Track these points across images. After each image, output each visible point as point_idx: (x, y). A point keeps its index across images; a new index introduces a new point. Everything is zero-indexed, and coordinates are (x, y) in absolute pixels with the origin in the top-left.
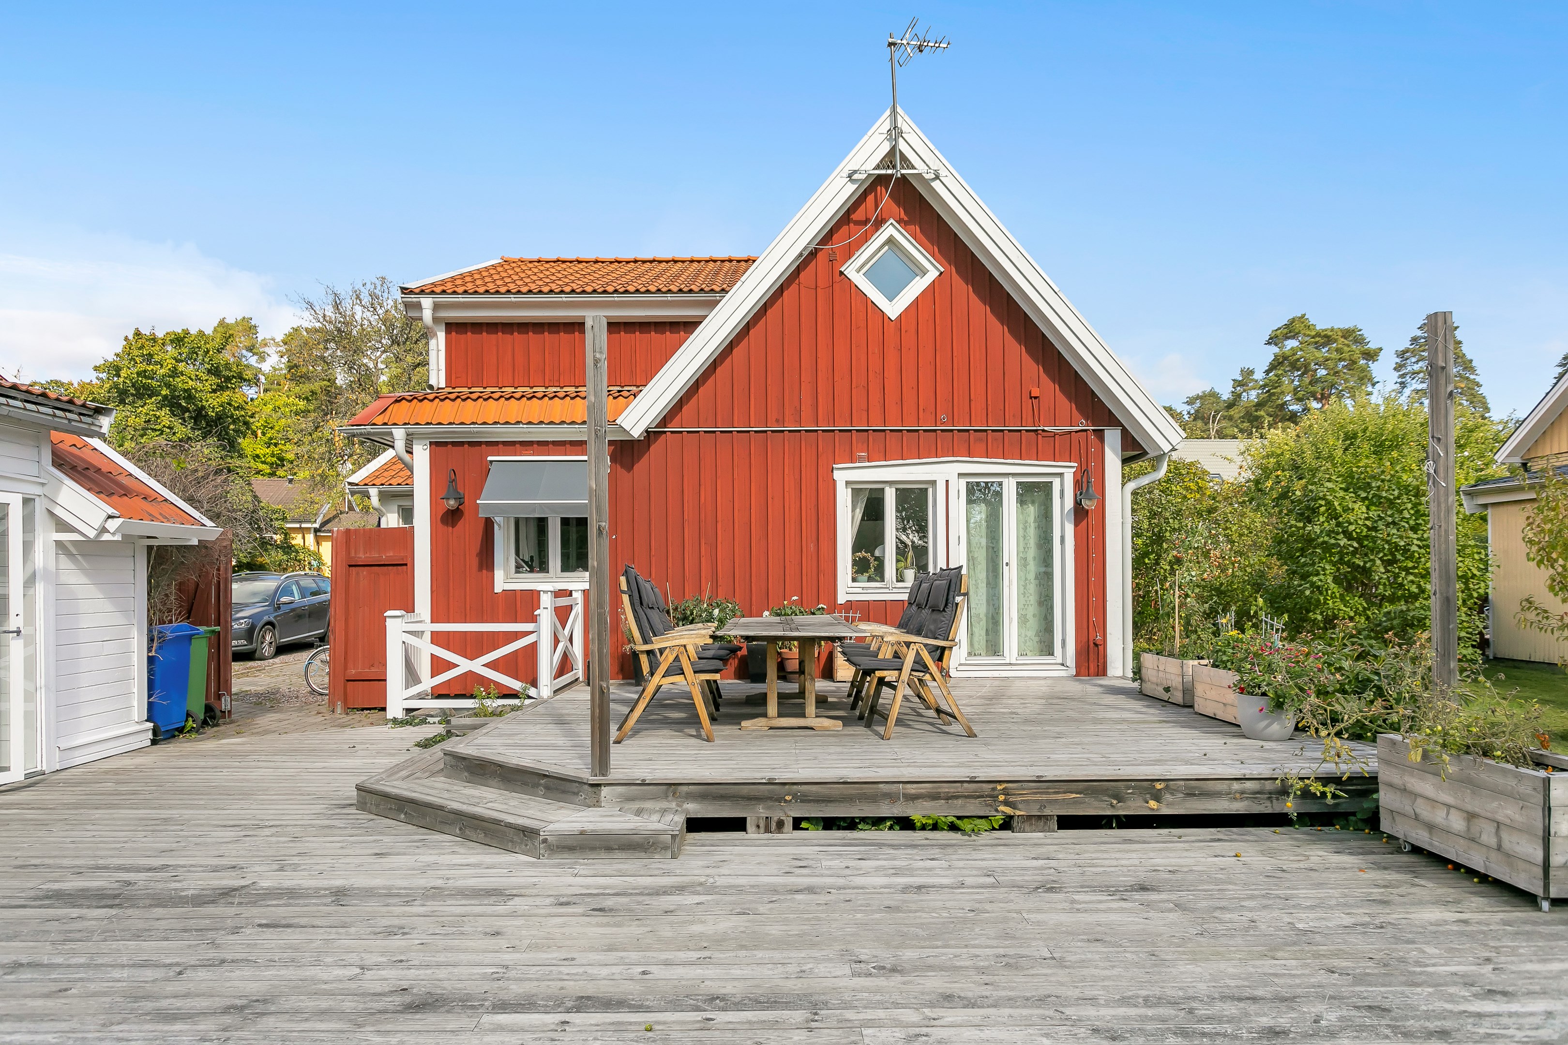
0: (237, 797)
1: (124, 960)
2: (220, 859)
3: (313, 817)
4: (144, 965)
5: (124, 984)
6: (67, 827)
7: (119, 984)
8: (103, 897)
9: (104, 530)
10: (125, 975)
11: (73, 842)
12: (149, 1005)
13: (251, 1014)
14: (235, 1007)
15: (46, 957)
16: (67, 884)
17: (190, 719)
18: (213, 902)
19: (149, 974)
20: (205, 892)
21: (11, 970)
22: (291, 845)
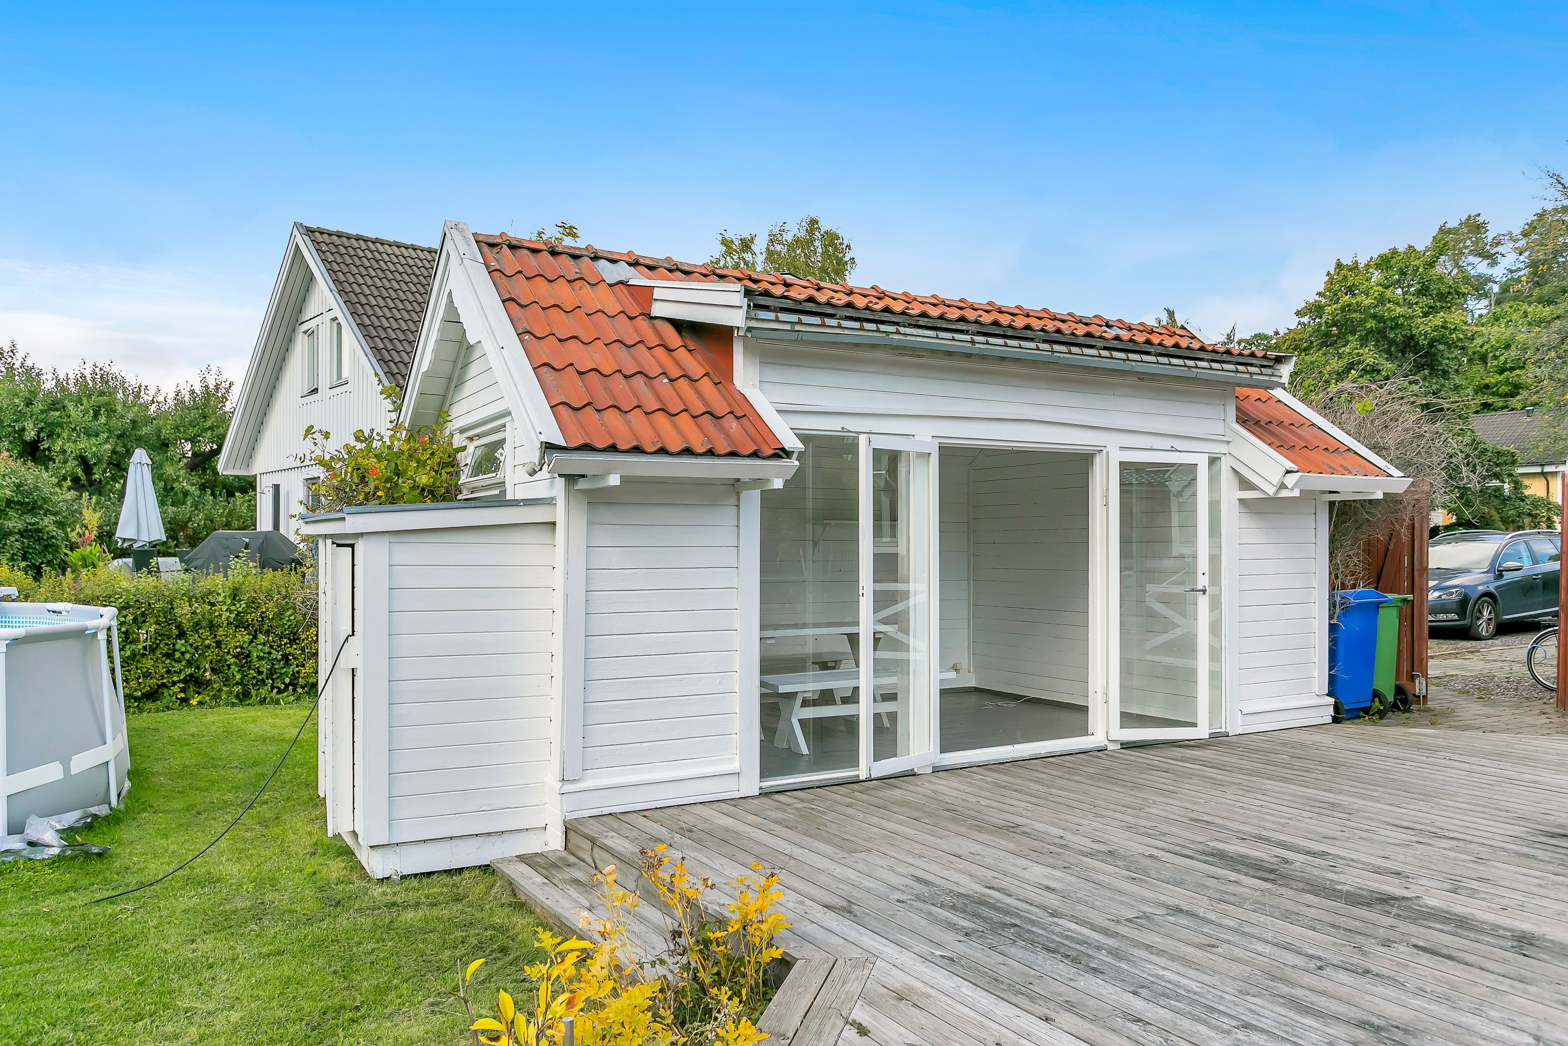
0: (1416, 796)
1: (1269, 936)
2: (1384, 860)
3: (1508, 839)
4: (1287, 947)
5: (1265, 959)
6: (1239, 792)
7: (1261, 958)
8: (1259, 868)
9: (1283, 486)
10: (1268, 951)
11: (1242, 808)
12: (1284, 989)
13: (1387, 1038)
14: (1371, 1025)
15: (1202, 910)
16: (1230, 847)
17: (1377, 699)
18: (1368, 905)
19: (1290, 958)
20: (1361, 892)
21: (1173, 912)
22: (1472, 865)
